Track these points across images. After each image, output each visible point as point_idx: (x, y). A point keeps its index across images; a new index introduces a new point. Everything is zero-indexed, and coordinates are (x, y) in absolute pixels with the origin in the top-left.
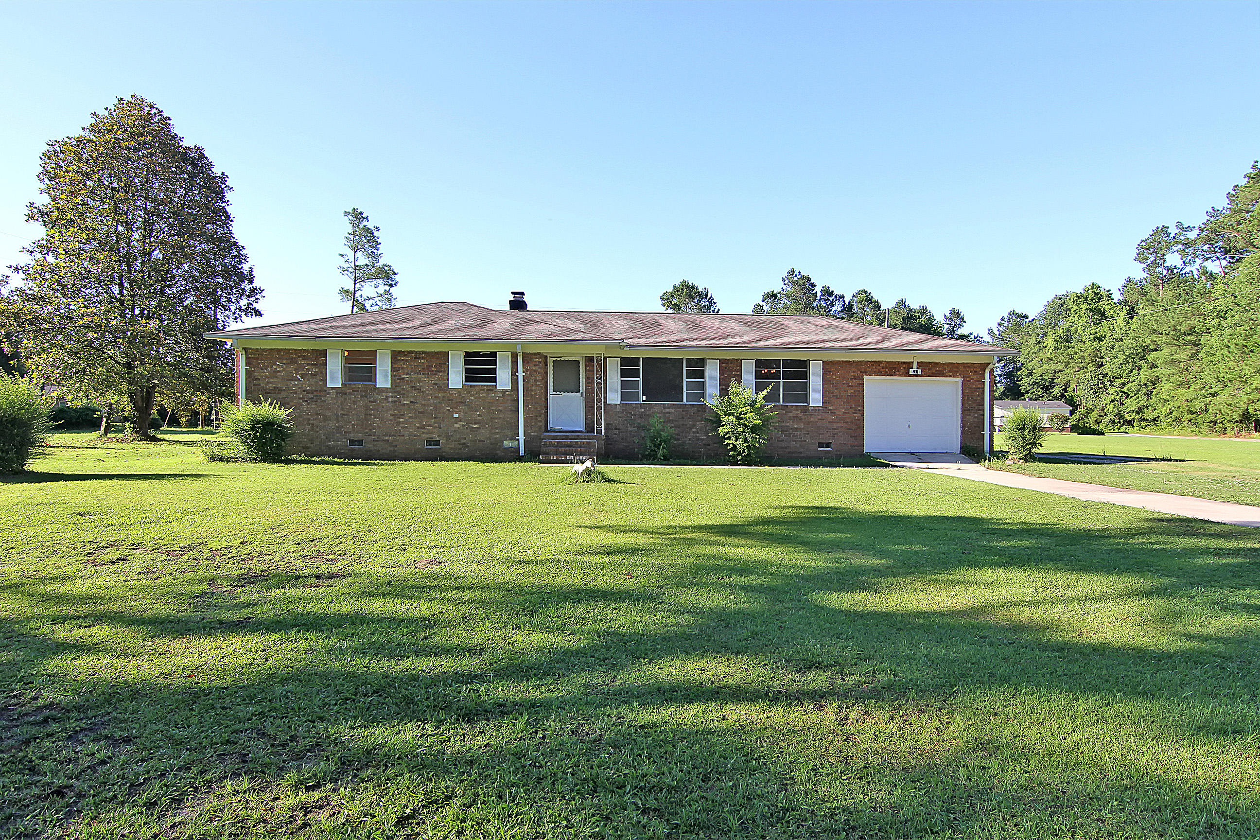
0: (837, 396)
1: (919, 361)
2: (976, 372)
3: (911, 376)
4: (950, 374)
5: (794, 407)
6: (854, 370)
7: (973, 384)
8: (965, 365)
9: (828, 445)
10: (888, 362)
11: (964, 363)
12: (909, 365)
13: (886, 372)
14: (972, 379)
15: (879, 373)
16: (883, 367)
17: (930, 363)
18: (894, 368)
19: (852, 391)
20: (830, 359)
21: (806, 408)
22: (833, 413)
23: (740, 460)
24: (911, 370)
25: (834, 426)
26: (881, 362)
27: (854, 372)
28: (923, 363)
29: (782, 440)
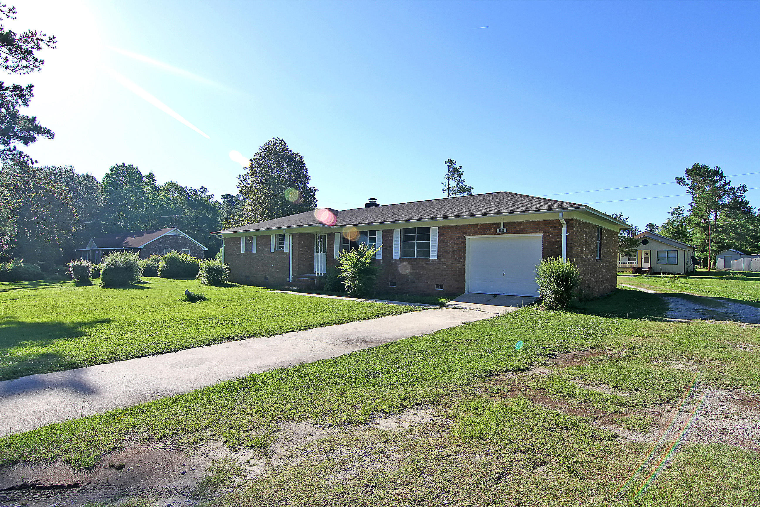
0: (447, 251)
1: (505, 221)
2: (555, 227)
3: (499, 234)
4: (532, 230)
5: (421, 260)
6: (458, 232)
7: (552, 238)
8: (546, 222)
9: (442, 287)
10: (482, 225)
11: (544, 221)
12: (498, 225)
13: (480, 232)
14: (552, 234)
15: (475, 233)
16: (478, 229)
17: (515, 222)
18: (487, 229)
19: (457, 248)
20: (443, 225)
21: (428, 260)
22: (444, 263)
23: (349, 294)
24: (498, 230)
25: (445, 273)
26: (477, 225)
27: (458, 233)
28: (509, 223)
29: (414, 282)
